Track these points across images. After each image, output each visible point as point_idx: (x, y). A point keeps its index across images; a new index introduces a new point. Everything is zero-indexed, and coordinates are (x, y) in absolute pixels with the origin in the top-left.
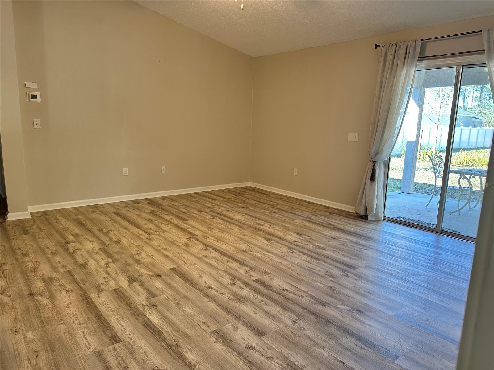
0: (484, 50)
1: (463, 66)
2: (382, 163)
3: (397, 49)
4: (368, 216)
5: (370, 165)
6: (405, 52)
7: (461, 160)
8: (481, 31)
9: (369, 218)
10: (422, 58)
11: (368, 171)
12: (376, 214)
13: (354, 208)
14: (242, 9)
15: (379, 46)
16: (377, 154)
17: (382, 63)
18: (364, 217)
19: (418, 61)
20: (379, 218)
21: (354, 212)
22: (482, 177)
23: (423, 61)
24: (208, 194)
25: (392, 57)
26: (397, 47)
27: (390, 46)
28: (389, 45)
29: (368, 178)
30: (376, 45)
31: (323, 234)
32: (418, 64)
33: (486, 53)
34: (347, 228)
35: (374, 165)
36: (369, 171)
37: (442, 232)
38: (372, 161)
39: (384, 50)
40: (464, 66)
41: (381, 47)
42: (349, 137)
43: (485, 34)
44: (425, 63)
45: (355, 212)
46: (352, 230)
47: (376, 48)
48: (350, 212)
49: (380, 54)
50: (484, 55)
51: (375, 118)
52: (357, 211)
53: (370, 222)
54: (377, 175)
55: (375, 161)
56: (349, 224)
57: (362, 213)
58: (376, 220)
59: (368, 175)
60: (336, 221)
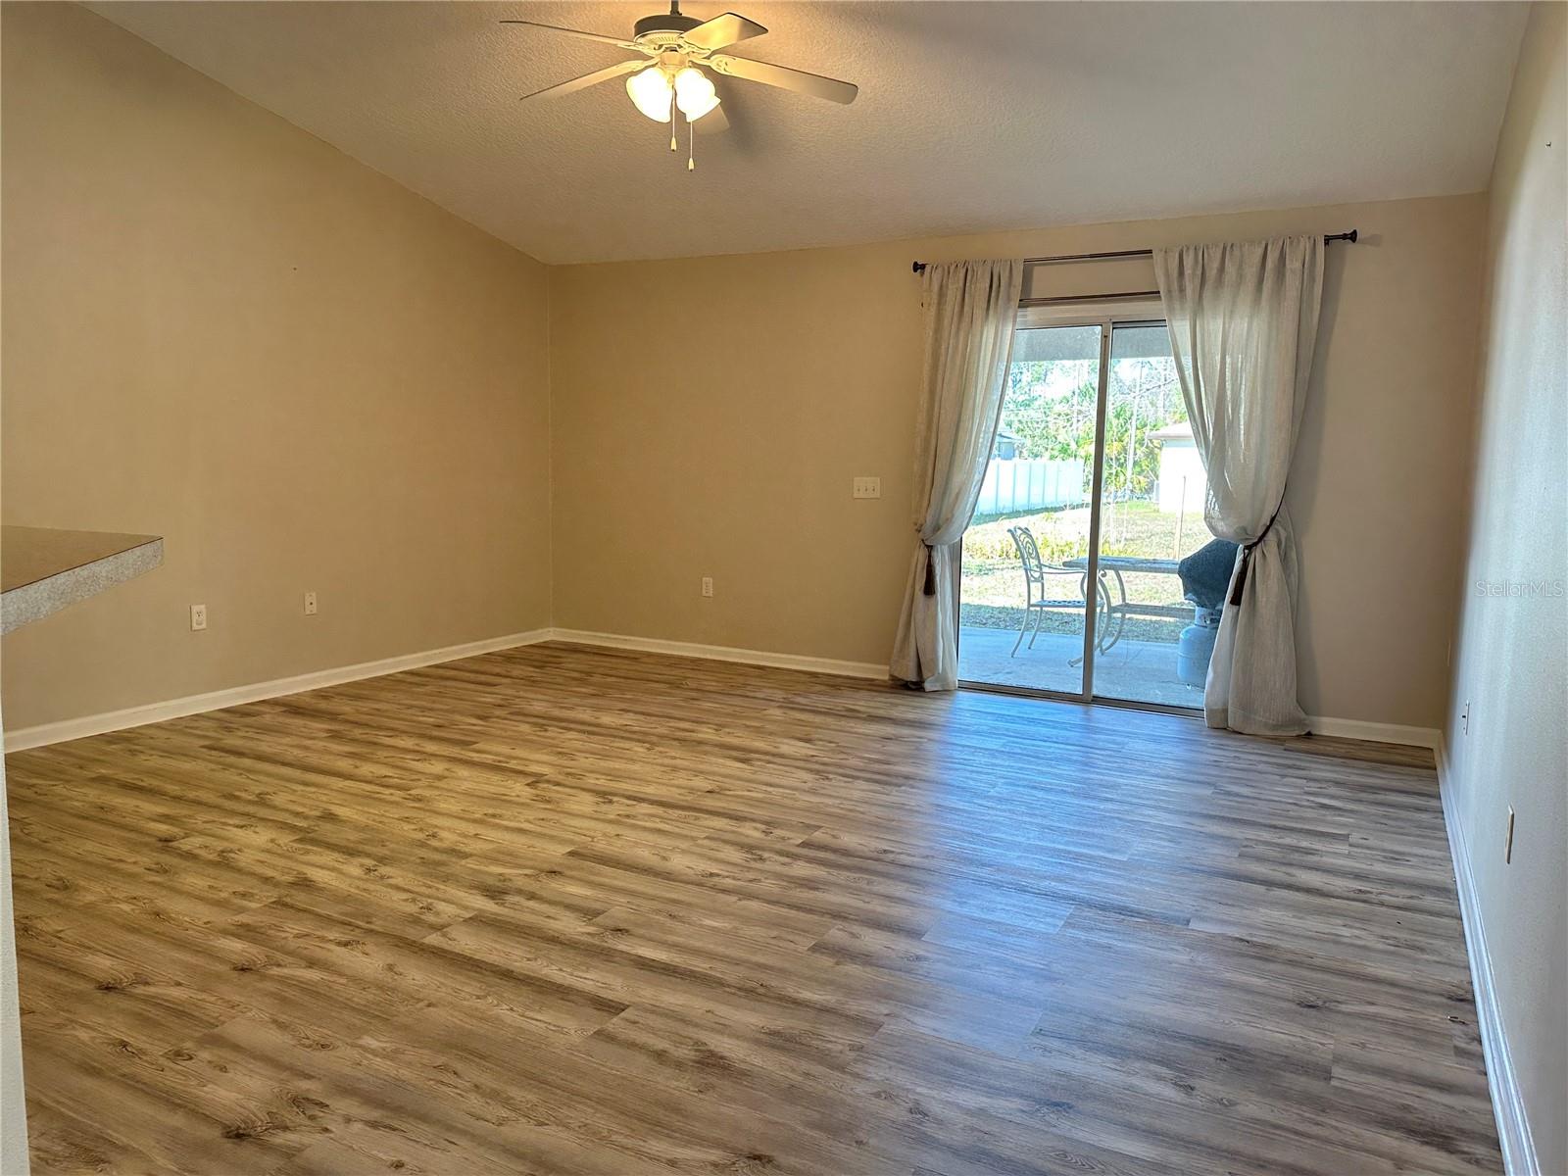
0: (1159, 292)
1: (1114, 323)
2: (946, 548)
3: (969, 277)
4: (924, 682)
5: (921, 555)
6: (988, 285)
7: (1004, 545)
8: (1150, 252)
9: (928, 686)
10: (1025, 302)
11: (916, 572)
12: (943, 678)
13: (888, 668)
14: (691, 170)
15: (923, 267)
16: (937, 528)
17: (933, 309)
18: (914, 687)
19: (1019, 307)
20: (948, 684)
21: (886, 678)
22: (1120, 572)
23: (1029, 309)
24: (441, 672)
25: (959, 297)
26: (969, 272)
27: (953, 267)
28: (949, 267)
29: (917, 587)
30: (916, 264)
31: (856, 733)
32: (1019, 314)
33: (1163, 298)
34: (895, 713)
35: (930, 556)
36: (918, 570)
37: (1098, 700)
38: (923, 546)
39: (936, 277)
40: (1117, 325)
41: (928, 269)
42: (856, 488)
43: (1157, 256)
44: (1032, 314)
45: (891, 675)
46: (910, 716)
47: (915, 270)
48: (873, 680)
49: (926, 285)
50: (1158, 302)
51: (927, 440)
52: (896, 674)
53: (930, 695)
54: (938, 579)
55: (932, 546)
56: (897, 705)
57: (912, 677)
58: (945, 692)
59: (917, 581)
60: (863, 702)
